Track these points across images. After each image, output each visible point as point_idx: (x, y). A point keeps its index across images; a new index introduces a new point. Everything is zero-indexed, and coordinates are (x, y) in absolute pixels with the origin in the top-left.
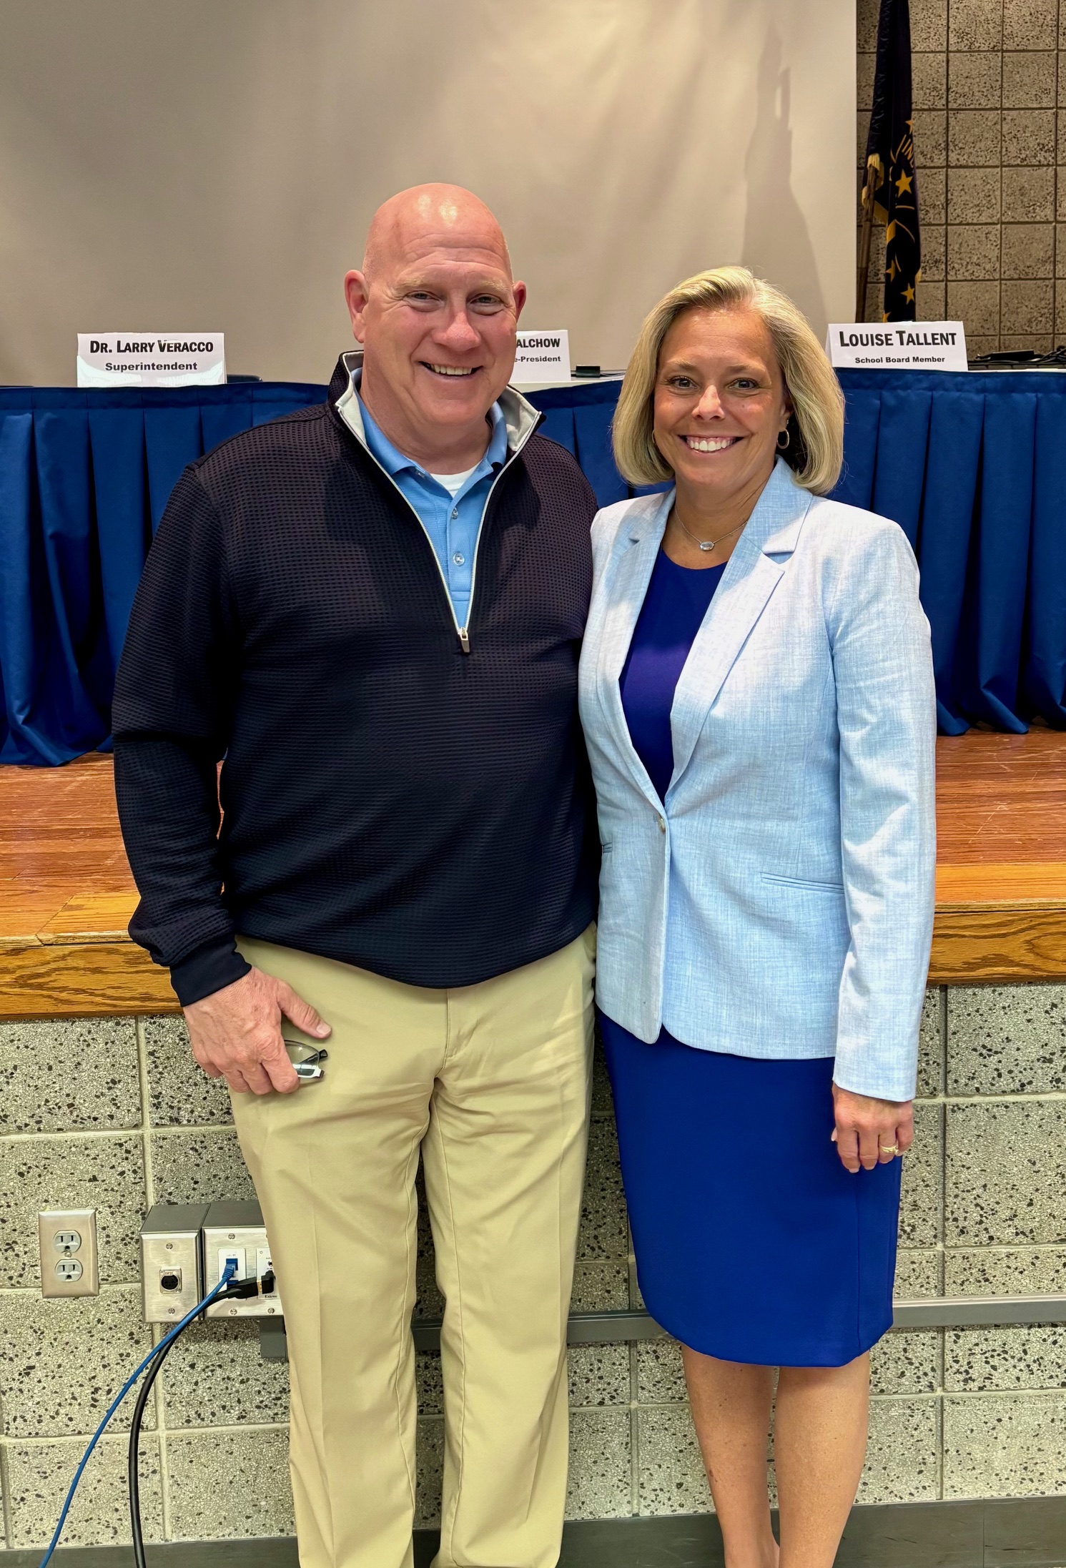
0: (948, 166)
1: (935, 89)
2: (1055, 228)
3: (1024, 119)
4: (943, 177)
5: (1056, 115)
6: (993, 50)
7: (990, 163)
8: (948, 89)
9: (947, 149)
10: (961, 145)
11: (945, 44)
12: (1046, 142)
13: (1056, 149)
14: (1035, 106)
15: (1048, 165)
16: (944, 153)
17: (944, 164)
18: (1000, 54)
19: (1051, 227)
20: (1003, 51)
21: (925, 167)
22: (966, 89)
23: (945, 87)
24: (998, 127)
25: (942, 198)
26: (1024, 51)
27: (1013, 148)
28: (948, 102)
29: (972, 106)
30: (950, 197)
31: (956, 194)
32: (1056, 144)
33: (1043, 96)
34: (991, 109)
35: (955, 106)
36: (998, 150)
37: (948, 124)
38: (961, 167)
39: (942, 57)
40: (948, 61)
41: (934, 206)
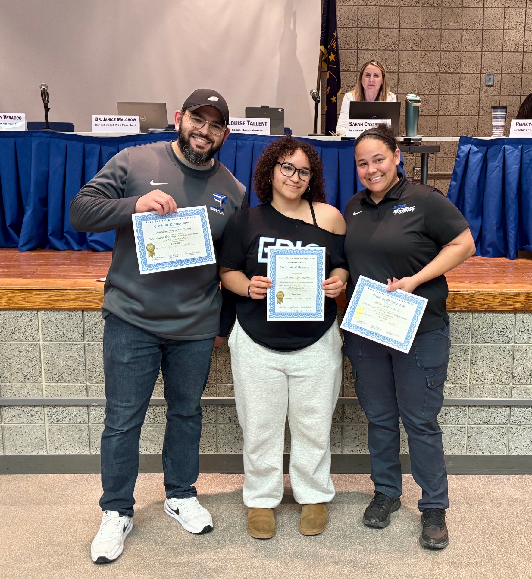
0: (358, 49)
1: (353, 19)
2: (398, 74)
3: (387, 32)
4: (356, 54)
5: (399, 31)
6: (375, 5)
7: (374, 49)
8: (358, 20)
9: (357, 43)
10: (363, 41)
11: (357, 2)
12: (395, 41)
13: (399, 44)
14: (391, 27)
15: (396, 50)
16: (356, 44)
17: (356, 49)
18: (378, 7)
19: (397, 74)
20: (379, 6)
21: (349, 50)
22: (365, 20)
23: (357, 19)
24: (377, 35)
25: (355, 62)
26: (387, 6)
27: (383, 43)
28: (358, 25)
29: (367, 27)
30: (358, 61)
31: (360, 60)
32: (399, 42)
33: (395, 24)
34: (374, 28)
35: (361, 26)
36: (377, 44)
37: (358, 33)
38: (363, 50)
39: (356, 7)
40: (358, 9)
41: (352, 65)
